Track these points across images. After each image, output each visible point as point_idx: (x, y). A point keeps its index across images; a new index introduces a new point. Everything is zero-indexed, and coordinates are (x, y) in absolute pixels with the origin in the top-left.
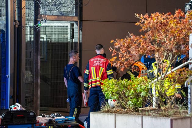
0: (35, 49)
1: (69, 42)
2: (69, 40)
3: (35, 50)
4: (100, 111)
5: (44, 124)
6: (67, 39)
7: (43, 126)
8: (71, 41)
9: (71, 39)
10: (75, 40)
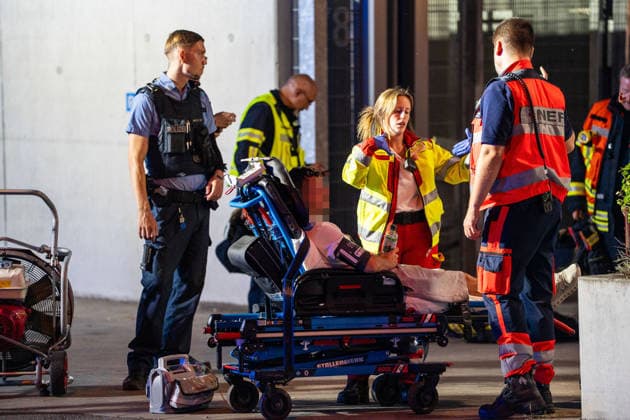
0: (464, 62)
1: (595, 32)
2: (594, 24)
3: (464, 67)
4: (615, 271)
5: (429, 316)
6: (586, 20)
7: (427, 321)
8: (602, 29)
9: (602, 23)
10: (615, 24)
